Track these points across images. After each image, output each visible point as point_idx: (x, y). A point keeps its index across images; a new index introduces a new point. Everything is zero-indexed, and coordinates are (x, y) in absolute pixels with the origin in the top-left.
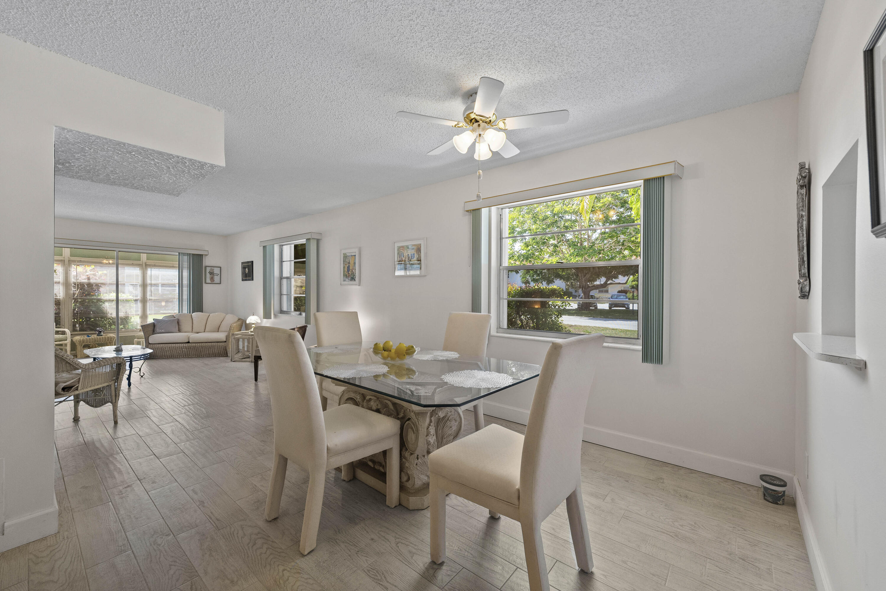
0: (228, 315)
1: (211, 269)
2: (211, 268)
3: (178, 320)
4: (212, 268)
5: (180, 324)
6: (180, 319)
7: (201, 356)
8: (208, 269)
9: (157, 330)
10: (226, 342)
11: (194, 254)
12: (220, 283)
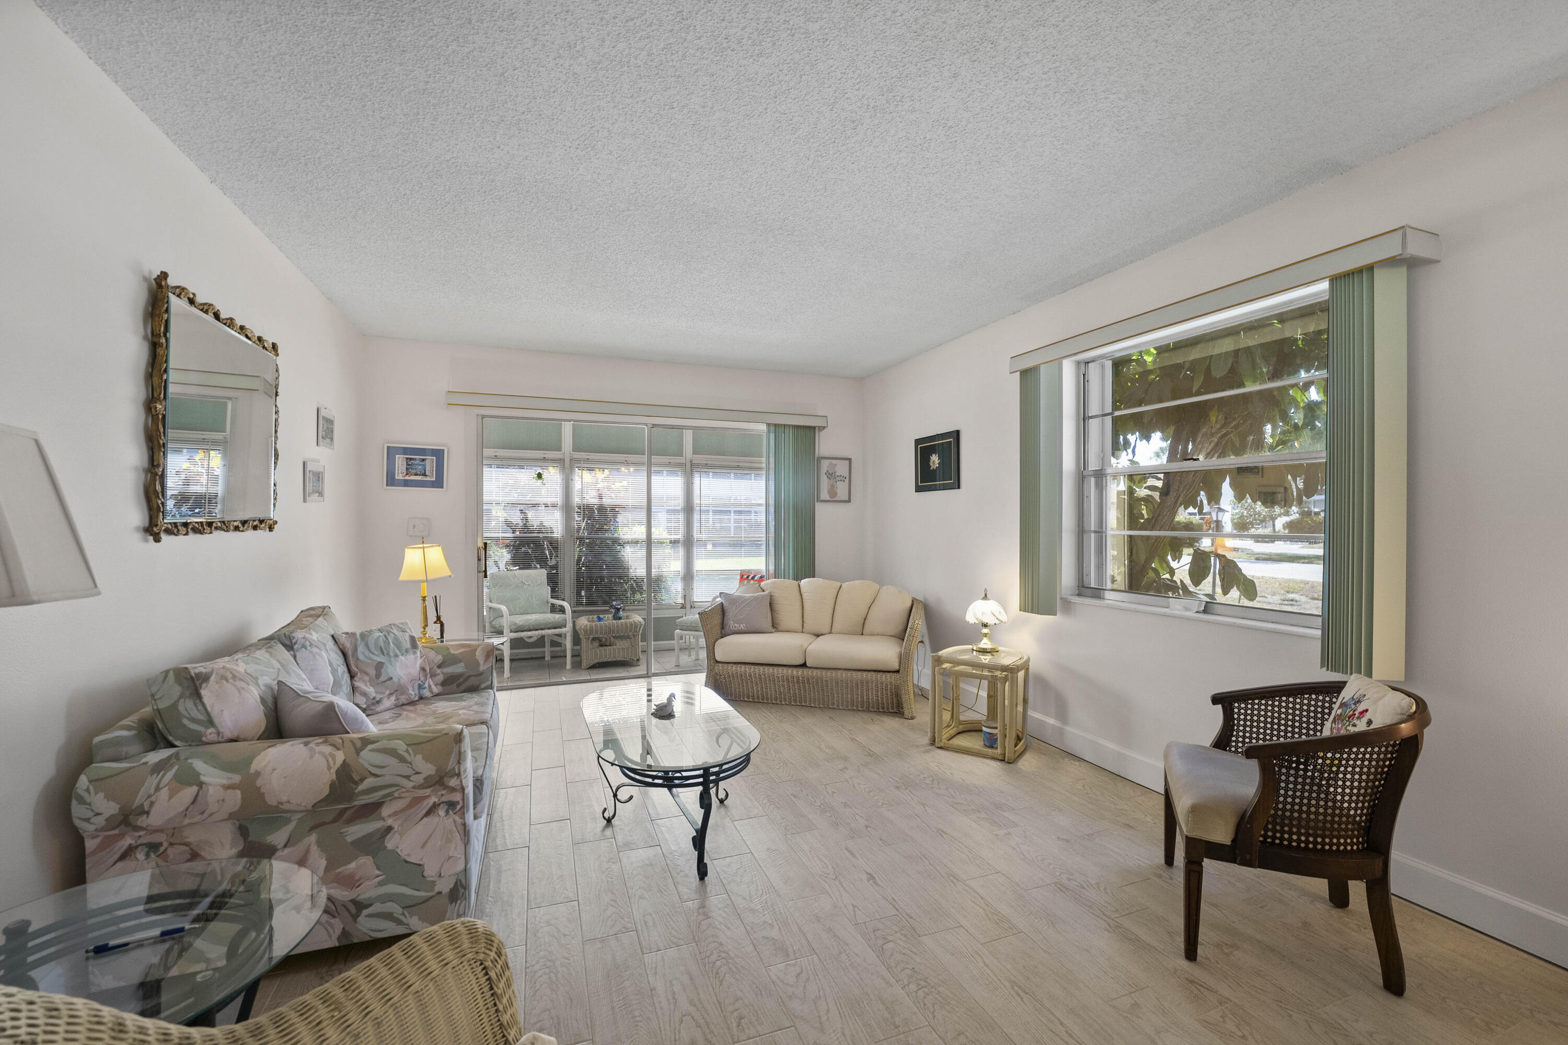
0: (885, 588)
1: (831, 464)
2: (830, 461)
3: (771, 596)
4: (834, 462)
5: (777, 607)
6: (776, 594)
7: (833, 704)
8: (825, 464)
9: (732, 625)
10: (898, 671)
11: (796, 427)
12: (849, 501)
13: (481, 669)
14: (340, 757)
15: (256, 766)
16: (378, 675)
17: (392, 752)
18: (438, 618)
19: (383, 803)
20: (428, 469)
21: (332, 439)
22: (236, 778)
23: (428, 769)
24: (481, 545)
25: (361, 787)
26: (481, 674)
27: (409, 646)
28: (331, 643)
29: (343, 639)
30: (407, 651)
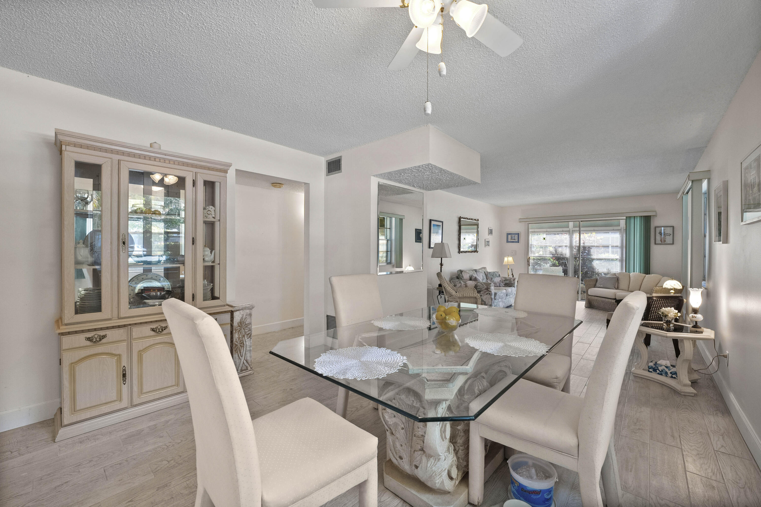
2: (661, 228)
3: (618, 278)
4: (664, 228)
5: (619, 281)
6: (620, 277)
8: (658, 230)
9: (598, 285)
11: (644, 216)
12: (673, 244)
13: (512, 282)
14: (476, 283)
15: (467, 282)
16: (491, 280)
17: (482, 284)
18: (512, 274)
19: (481, 291)
20: (516, 238)
21: (492, 234)
22: (465, 284)
23: (486, 287)
24: (528, 258)
25: (478, 288)
26: (512, 284)
27: (498, 276)
28: (484, 273)
29: (486, 272)
30: (498, 277)
